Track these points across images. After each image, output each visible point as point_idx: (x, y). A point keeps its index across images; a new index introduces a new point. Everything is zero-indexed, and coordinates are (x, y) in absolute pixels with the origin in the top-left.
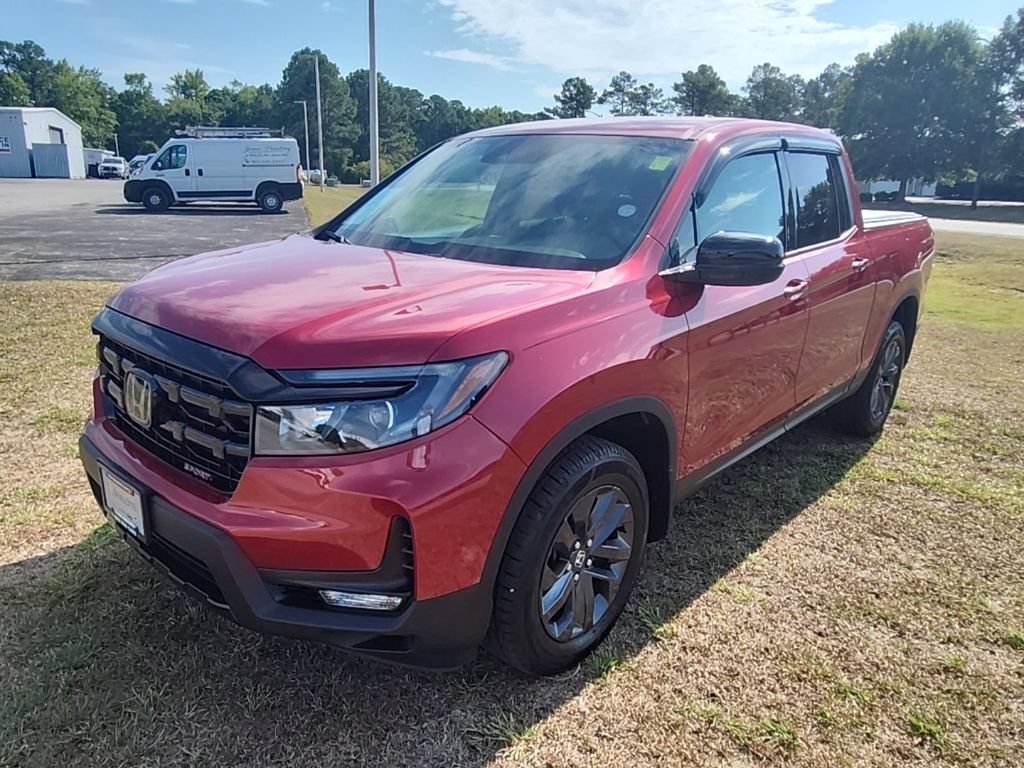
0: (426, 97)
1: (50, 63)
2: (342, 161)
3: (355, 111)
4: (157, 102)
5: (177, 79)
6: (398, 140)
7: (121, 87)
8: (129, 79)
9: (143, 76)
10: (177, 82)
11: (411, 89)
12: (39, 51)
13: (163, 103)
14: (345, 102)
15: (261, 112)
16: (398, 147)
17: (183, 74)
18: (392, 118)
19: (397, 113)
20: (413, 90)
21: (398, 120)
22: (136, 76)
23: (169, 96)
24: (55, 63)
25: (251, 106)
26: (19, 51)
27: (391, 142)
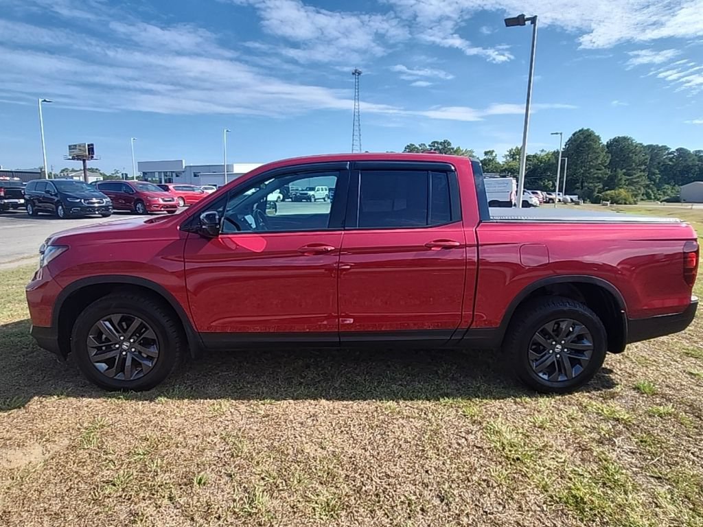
0: (673, 149)
1: (453, 149)
2: (593, 191)
3: (608, 161)
4: (498, 163)
5: (510, 152)
6: (638, 177)
7: (482, 157)
8: (486, 153)
9: (493, 151)
10: (510, 153)
11: (660, 145)
12: (449, 144)
13: (501, 163)
14: (602, 157)
15: (550, 165)
16: (637, 182)
17: (514, 148)
18: (636, 164)
19: (639, 161)
20: (662, 146)
21: (641, 165)
22: (489, 152)
23: (504, 160)
24: (455, 149)
25: (545, 163)
26: (441, 144)
27: (632, 179)
